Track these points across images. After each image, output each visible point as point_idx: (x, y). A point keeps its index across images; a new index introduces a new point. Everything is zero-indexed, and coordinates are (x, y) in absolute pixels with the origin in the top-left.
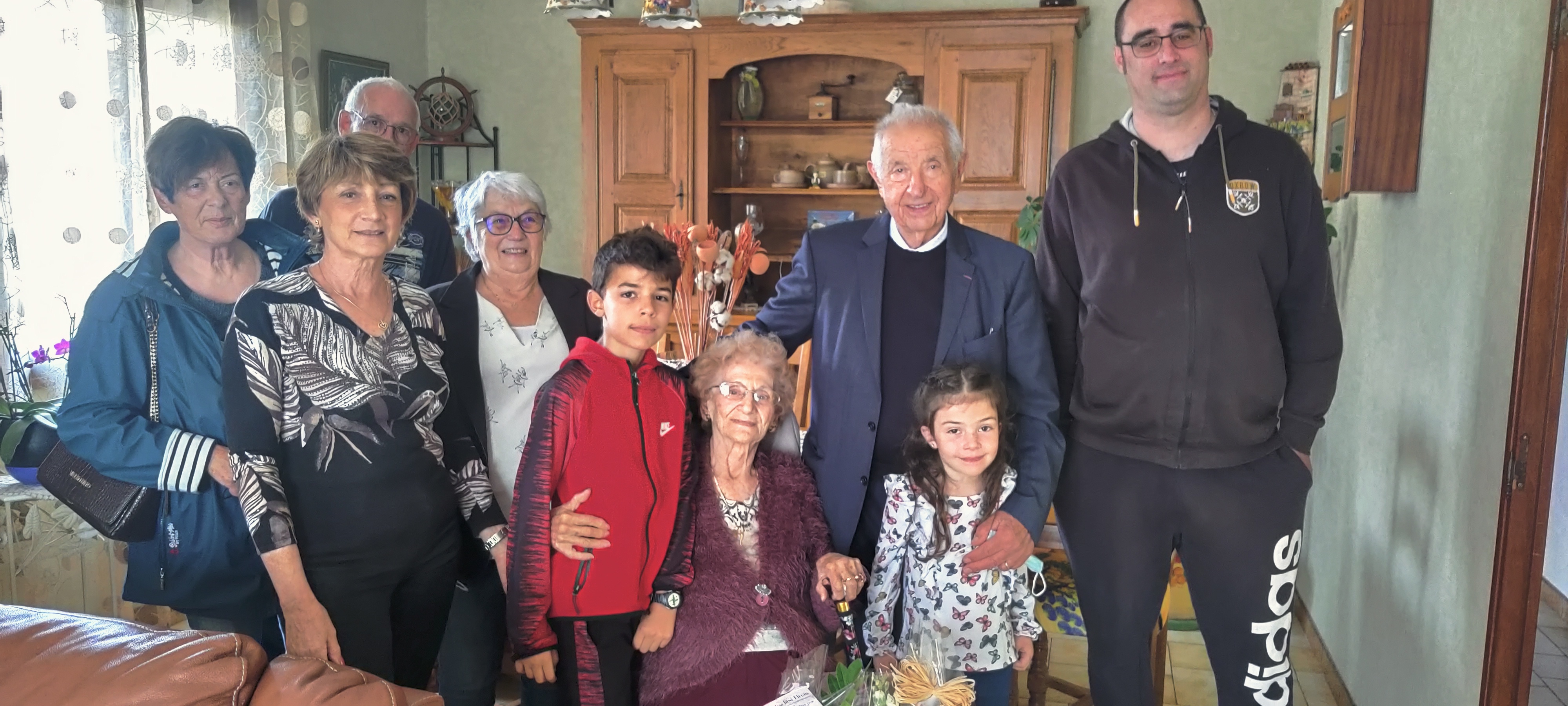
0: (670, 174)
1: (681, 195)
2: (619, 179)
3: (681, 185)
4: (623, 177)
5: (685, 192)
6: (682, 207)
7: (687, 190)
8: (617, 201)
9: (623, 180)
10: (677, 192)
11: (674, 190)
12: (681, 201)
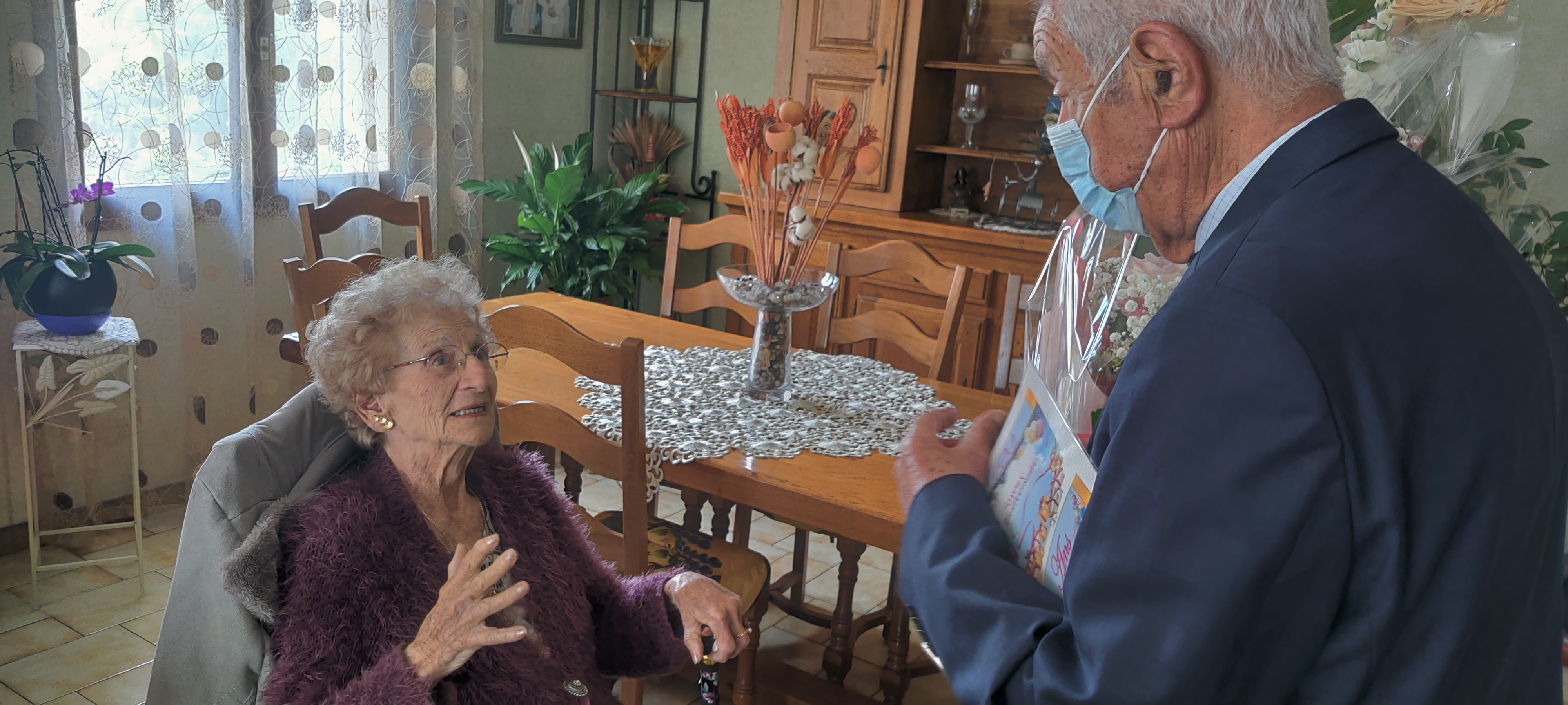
0: (874, 40)
1: (883, 67)
2: (817, 44)
3: (886, 54)
4: (820, 42)
5: (889, 64)
6: (883, 81)
7: (892, 61)
8: (811, 71)
9: (822, 45)
10: (879, 63)
11: (876, 60)
12: (884, 75)
